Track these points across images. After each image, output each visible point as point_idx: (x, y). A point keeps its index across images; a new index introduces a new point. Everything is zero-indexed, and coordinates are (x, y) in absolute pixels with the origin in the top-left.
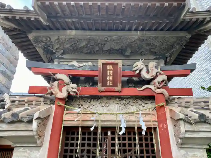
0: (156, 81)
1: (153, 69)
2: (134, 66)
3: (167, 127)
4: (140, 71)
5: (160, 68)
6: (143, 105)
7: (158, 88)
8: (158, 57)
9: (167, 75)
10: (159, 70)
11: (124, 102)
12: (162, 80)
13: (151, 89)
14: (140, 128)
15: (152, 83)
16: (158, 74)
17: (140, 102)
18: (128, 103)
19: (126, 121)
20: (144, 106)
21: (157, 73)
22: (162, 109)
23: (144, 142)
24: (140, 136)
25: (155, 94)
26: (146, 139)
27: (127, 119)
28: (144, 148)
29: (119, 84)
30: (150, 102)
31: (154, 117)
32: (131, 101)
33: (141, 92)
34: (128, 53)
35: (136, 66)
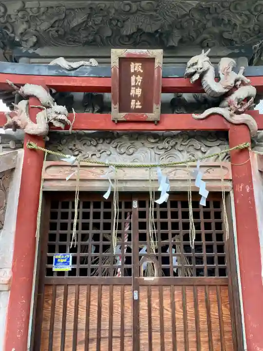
0: (233, 97)
1: (228, 73)
2: (189, 64)
3: (252, 192)
4: (202, 75)
5: (241, 71)
6: (203, 149)
7: (237, 113)
8: (237, 51)
9: (256, 87)
10: (240, 75)
11: (164, 144)
12: (246, 96)
13: (222, 116)
14: (196, 195)
15: (225, 103)
16: (238, 83)
17: (197, 144)
18: (172, 147)
19: (170, 180)
20: (205, 153)
21: (236, 81)
22: (244, 155)
23: (202, 220)
24: (196, 210)
25: (229, 126)
26: (207, 215)
27: (172, 176)
28: (203, 232)
29: (155, 106)
30: (218, 142)
31: (225, 171)
32: (179, 142)
33: (201, 121)
34: (174, 42)
35: (193, 65)
